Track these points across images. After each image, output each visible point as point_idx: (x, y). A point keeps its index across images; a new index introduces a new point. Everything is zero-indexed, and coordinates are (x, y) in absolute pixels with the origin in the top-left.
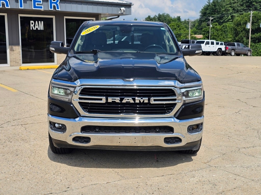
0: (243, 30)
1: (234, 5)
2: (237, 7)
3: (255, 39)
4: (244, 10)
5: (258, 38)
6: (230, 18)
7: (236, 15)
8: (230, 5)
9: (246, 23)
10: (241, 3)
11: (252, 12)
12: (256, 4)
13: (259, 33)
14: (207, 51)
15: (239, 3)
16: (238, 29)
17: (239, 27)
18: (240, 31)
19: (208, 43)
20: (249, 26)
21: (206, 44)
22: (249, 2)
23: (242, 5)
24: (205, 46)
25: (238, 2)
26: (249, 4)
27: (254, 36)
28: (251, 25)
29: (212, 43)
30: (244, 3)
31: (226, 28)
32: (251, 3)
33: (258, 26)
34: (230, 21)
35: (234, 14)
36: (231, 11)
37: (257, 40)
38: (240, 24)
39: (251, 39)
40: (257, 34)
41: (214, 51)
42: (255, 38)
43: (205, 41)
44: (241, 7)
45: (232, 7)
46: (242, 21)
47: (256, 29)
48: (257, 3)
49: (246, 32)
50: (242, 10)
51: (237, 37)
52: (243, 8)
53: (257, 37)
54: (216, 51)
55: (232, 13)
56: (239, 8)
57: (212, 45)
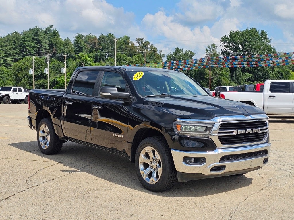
0: (25, 76)
1: (6, 48)
2: (10, 51)
3: (39, 86)
4: (17, 54)
5: (42, 85)
6: (3, 62)
7: (9, 59)
8: (2, 48)
9: (27, 69)
10: (14, 47)
11: (34, 57)
12: (29, 49)
13: (42, 80)
14: (15, 99)
15: (11, 47)
16: (19, 75)
17: (20, 73)
18: (22, 77)
19: (15, 90)
20: (32, 72)
21: (13, 91)
22: (22, 46)
23: (15, 49)
24: (12, 93)
25: (9, 45)
26: (22, 47)
27: (37, 82)
28: (34, 71)
29: (20, 90)
30: (17, 47)
31: (4, 73)
32: (24, 47)
33: (41, 72)
34: (2, 65)
35: (7, 58)
36: (3, 55)
37: (41, 87)
38: (21, 70)
39: (35, 85)
40: (41, 80)
41: (22, 98)
42: (38, 84)
43: (12, 88)
44: (14, 50)
45: (3, 50)
46: (23, 66)
47: (39, 76)
48: (30, 47)
49: (29, 78)
50: (15, 54)
51: (19, 84)
52: (16, 52)
53: (41, 83)
54: (24, 98)
55: (4, 57)
56: (12, 52)
57: (20, 93)
